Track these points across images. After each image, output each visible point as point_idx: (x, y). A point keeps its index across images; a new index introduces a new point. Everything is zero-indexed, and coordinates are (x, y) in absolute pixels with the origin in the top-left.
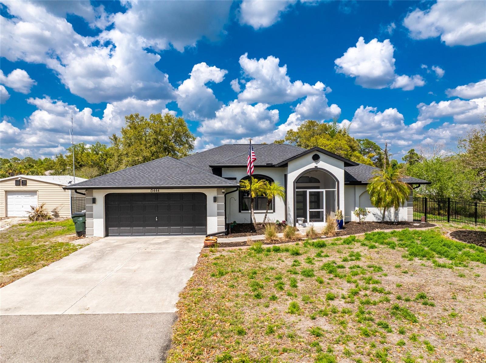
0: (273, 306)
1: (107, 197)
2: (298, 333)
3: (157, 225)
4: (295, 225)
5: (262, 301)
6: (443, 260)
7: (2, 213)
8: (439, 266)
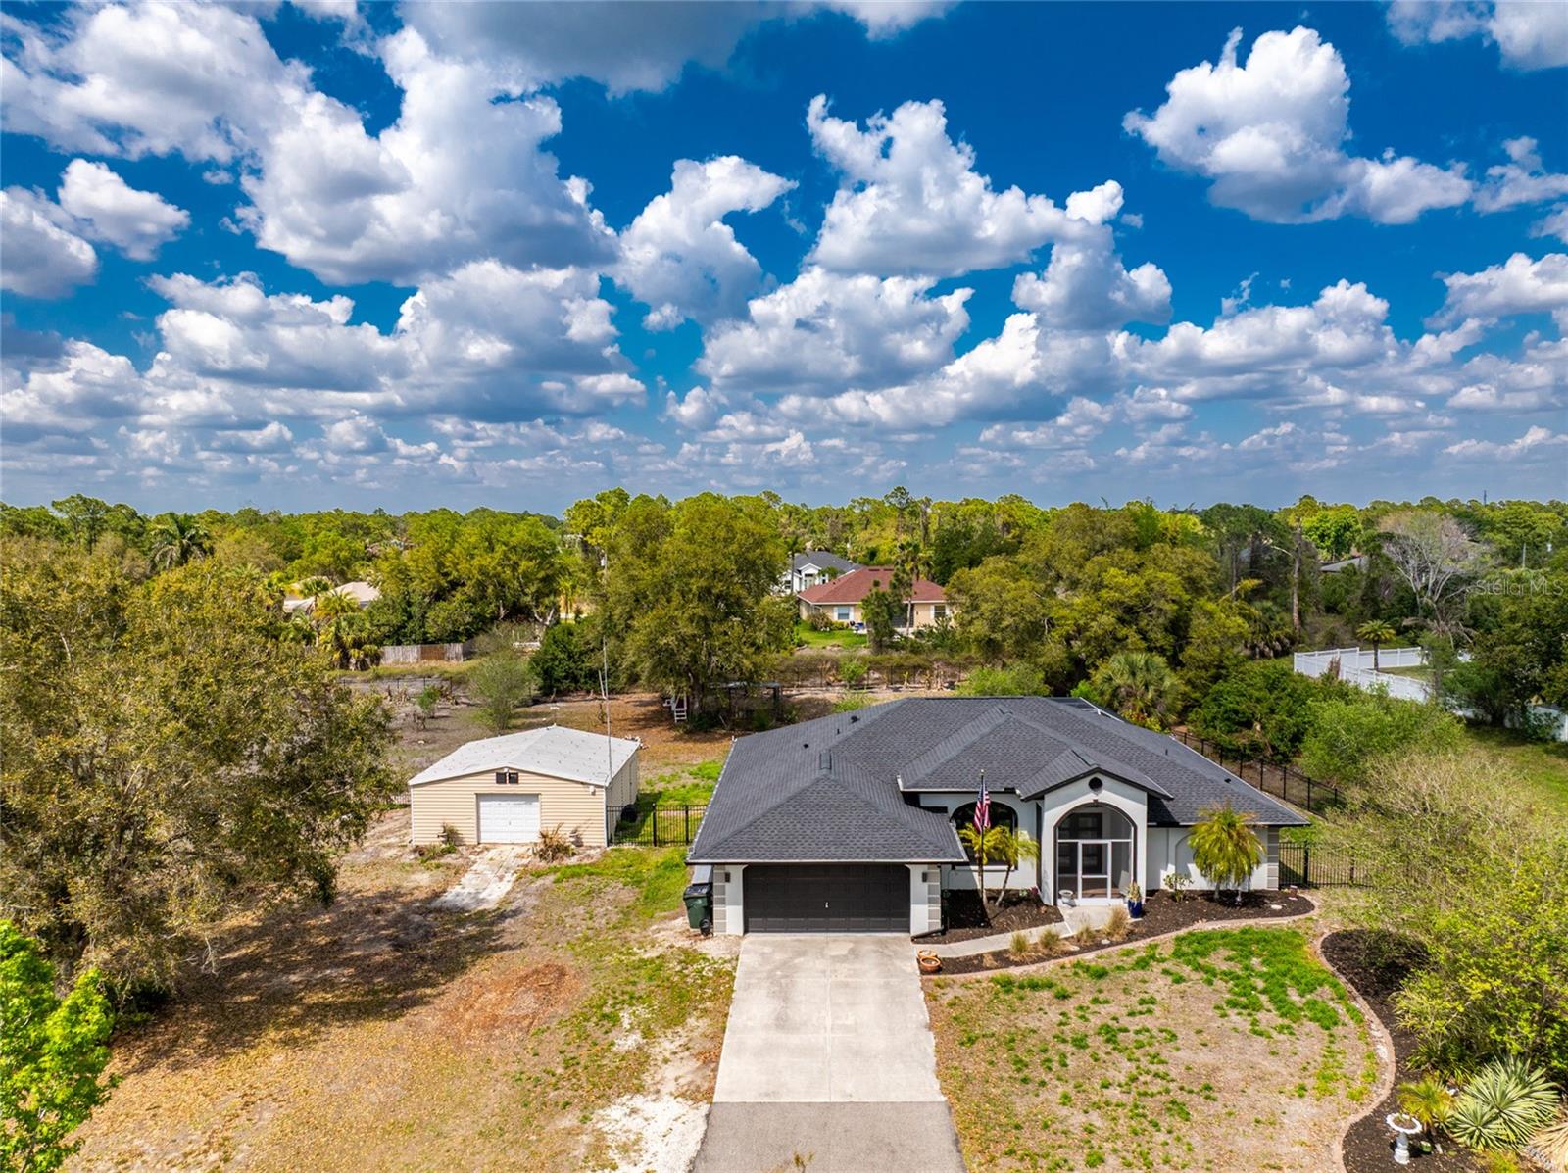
2: (1072, 1129)
3: (827, 914)
4: (1055, 903)
6: (1269, 1018)
7: (470, 839)
8: (1255, 1032)
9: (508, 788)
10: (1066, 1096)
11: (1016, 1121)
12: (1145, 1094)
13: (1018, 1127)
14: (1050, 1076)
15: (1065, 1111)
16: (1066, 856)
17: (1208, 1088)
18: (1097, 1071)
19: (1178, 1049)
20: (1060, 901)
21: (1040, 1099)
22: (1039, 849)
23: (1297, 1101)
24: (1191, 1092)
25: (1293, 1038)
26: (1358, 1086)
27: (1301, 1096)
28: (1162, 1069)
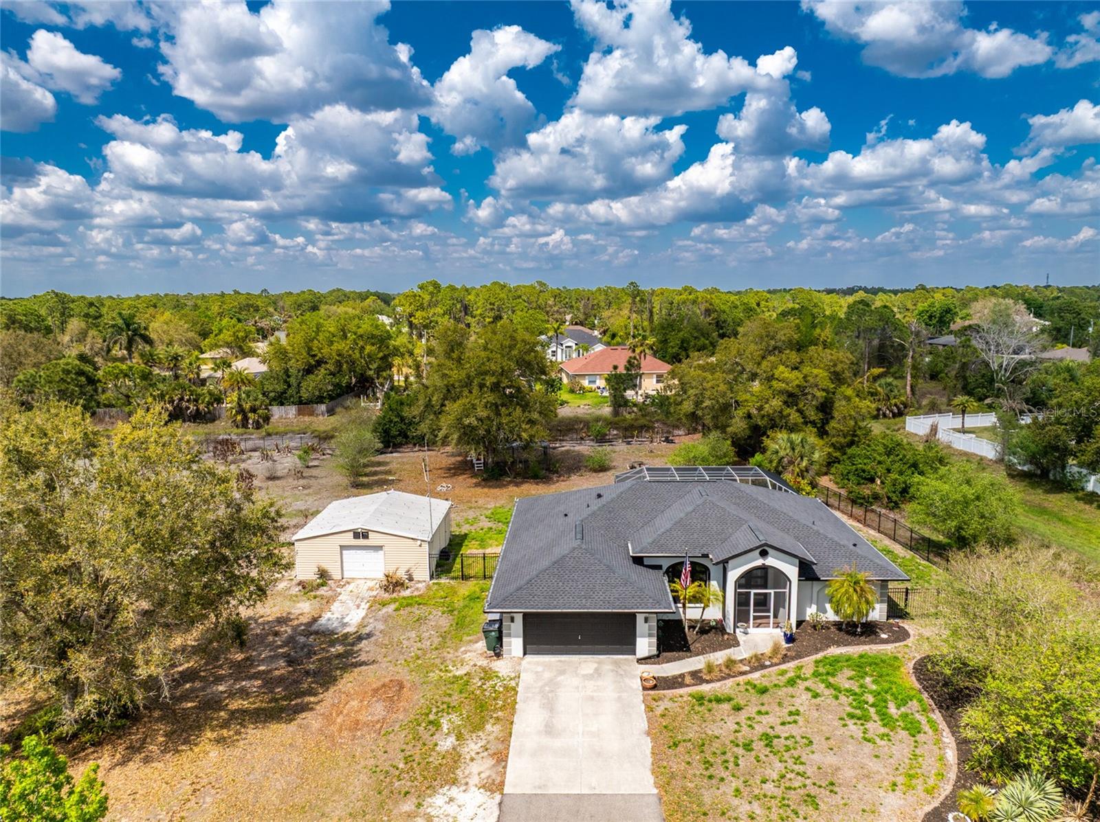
0: (723, 788)
1: (526, 616)
2: (740, 816)
3: (579, 643)
4: (735, 631)
5: (714, 782)
6: (875, 727)
7: (336, 574)
8: (865, 739)
9: (361, 542)
10: (737, 790)
11: (704, 809)
12: (790, 788)
13: (705, 814)
14: (727, 773)
15: (736, 802)
16: (742, 601)
17: (832, 784)
18: (760, 770)
19: (813, 752)
20: (737, 630)
21: (720, 791)
22: (724, 597)
23: (891, 794)
24: (820, 787)
25: (890, 744)
26: (931, 782)
27: (893, 790)
28: (800, 768)
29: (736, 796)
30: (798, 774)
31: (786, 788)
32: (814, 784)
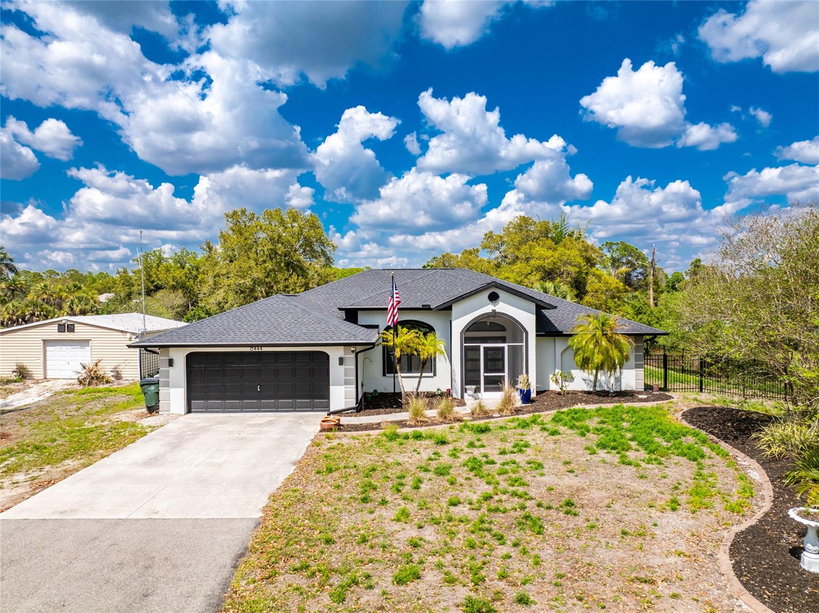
0: (381, 512)
1: (189, 357)
2: (395, 544)
3: (259, 397)
4: (462, 397)
5: (368, 505)
6: (636, 454)
7: (38, 374)
8: (624, 463)
9: (67, 335)
10: (404, 513)
11: (331, 536)
12: (496, 510)
14: (396, 496)
15: (395, 527)
16: (470, 358)
17: (569, 504)
18: (450, 493)
19: (542, 475)
21: (373, 515)
22: (449, 353)
23: (670, 514)
24: (549, 508)
26: (734, 500)
27: (674, 510)
28: (521, 490)
29: (398, 520)
30: (514, 494)
31: (490, 510)
32: (539, 505)
